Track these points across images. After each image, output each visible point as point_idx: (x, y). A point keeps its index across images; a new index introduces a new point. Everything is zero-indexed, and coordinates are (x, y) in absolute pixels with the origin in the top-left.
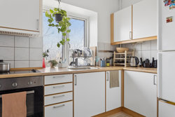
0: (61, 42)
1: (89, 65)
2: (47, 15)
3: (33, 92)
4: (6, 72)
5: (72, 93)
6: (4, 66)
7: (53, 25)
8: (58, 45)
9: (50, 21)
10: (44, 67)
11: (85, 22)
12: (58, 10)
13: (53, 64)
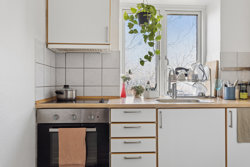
0: (146, 57)
1: (203, 96)
2: (127, 18)
3: (94, 130)
4: (71, 100)
5: (155, 140)
6: (69, 92)
7: (136, 31)
8: (142, 63)
9: (130, 26)
10: (124, 95)
11: (198, 16)
12: (143, 5)
13: (138, 91)
